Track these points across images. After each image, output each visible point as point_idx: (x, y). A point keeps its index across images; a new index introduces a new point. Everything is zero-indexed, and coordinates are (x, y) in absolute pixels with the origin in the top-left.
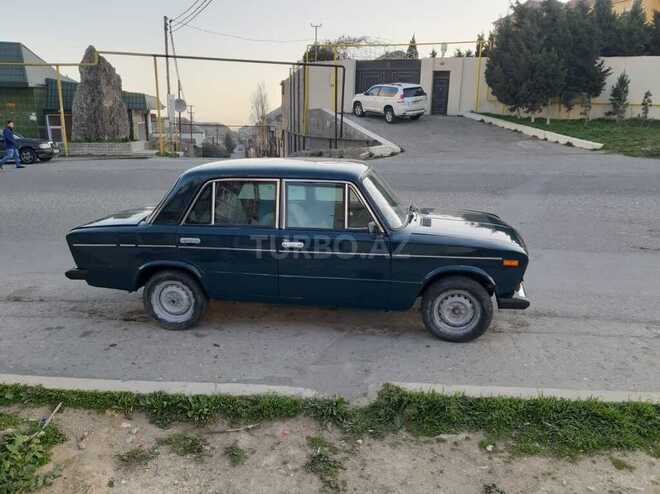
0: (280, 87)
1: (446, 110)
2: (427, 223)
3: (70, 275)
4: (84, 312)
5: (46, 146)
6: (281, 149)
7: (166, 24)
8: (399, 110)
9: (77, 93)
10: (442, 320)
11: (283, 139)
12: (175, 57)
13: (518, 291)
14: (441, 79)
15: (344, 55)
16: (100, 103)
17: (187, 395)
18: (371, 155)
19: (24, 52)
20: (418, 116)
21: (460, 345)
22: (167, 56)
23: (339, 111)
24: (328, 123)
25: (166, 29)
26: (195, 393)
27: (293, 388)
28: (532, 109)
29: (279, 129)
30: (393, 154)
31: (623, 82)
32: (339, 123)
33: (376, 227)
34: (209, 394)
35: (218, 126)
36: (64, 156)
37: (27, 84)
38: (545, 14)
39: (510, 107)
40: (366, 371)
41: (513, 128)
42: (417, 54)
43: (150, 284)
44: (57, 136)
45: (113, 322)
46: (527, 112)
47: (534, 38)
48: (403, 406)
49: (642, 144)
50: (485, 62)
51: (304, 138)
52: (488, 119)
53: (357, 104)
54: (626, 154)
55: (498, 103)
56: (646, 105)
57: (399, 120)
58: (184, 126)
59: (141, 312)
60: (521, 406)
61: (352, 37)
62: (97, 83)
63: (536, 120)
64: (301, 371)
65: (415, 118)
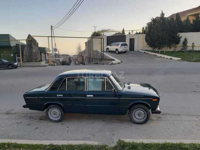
0: (85, 44)
1: (134, 50)
2: (129, 88)
3: (24, 107)
4: (28, 117)
5: (16, 64)
6: (86, 62)
7: (51, 28)
8: (120, 50)
9: (25, 48)
10: (135, 117)
11: (86, 59)
12: (54, 37)
13: (157, 108)
14: (132, 41)
15: (103, 35)
16: (32, 50)
17: (59, 145)
18: (112, 63)
19: (10, 37)
20: (126, 51)
21: (141, 125)
22: (52, 37)
23: (102, 50)
24: (99, 55)
25: (52, 29)
26: (62, 144)
27: (91, 142)
28: (159, 49)
29: (85, 56)
30: (119, 63)
31: (186, 40)
32: (102, 54)
33: (114, 90)
34: (66, 144)
35: (67, 55)
36: (21, 66)
37: (10, 46)
38: (161, 21)
39: (152, 48)
40: (113, 135)
41: (154, 54)
42: (125, 33)
43: (48, 109)
44: (19, 60)
45: (37, 120)
46: (158, 49)
47: (159, 28)
48: (124, 147)
49: (193, 58)
50: (145, 35)
51: (92, 59)
52: (146, 52)
53: (108, 48)
54: (188, 61)
55: (149, 47)
56: (193, 46)
57: (120, 53)
58: (57, 56)
59: (45, 117)
60: (160, 146)
61: (106, 29)
62: (31, 45)
63: (161, 51)
64: (93, 135)
65: (125, 52)
